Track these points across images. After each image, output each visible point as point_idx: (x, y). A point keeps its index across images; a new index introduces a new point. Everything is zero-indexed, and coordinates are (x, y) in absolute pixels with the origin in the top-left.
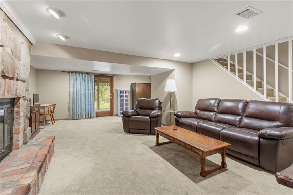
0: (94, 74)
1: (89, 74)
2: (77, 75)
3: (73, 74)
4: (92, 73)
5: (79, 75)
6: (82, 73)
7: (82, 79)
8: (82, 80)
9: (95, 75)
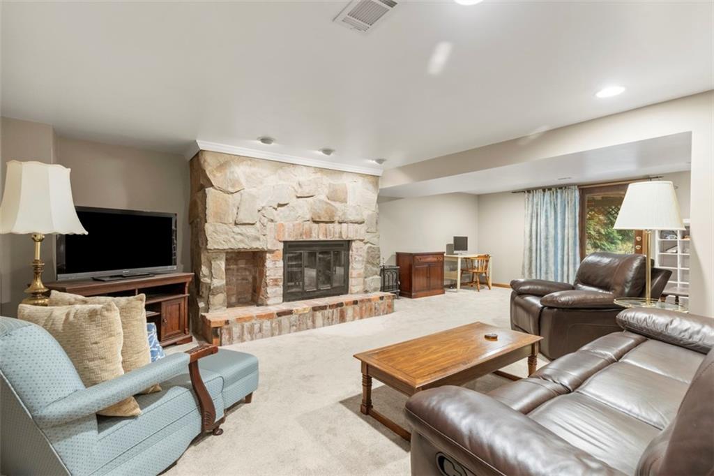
0: (578, 186)
1: (565, 188)
2: (539, 194)
3: (531, 195)
4: (574, 185)
5: (544, 195)
6: (550, 189)
7: (549, 201)
8: (549, 205)
9: (580, 189)
